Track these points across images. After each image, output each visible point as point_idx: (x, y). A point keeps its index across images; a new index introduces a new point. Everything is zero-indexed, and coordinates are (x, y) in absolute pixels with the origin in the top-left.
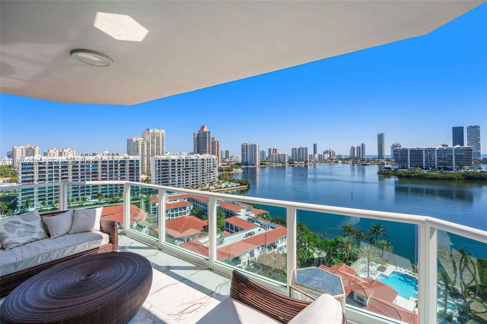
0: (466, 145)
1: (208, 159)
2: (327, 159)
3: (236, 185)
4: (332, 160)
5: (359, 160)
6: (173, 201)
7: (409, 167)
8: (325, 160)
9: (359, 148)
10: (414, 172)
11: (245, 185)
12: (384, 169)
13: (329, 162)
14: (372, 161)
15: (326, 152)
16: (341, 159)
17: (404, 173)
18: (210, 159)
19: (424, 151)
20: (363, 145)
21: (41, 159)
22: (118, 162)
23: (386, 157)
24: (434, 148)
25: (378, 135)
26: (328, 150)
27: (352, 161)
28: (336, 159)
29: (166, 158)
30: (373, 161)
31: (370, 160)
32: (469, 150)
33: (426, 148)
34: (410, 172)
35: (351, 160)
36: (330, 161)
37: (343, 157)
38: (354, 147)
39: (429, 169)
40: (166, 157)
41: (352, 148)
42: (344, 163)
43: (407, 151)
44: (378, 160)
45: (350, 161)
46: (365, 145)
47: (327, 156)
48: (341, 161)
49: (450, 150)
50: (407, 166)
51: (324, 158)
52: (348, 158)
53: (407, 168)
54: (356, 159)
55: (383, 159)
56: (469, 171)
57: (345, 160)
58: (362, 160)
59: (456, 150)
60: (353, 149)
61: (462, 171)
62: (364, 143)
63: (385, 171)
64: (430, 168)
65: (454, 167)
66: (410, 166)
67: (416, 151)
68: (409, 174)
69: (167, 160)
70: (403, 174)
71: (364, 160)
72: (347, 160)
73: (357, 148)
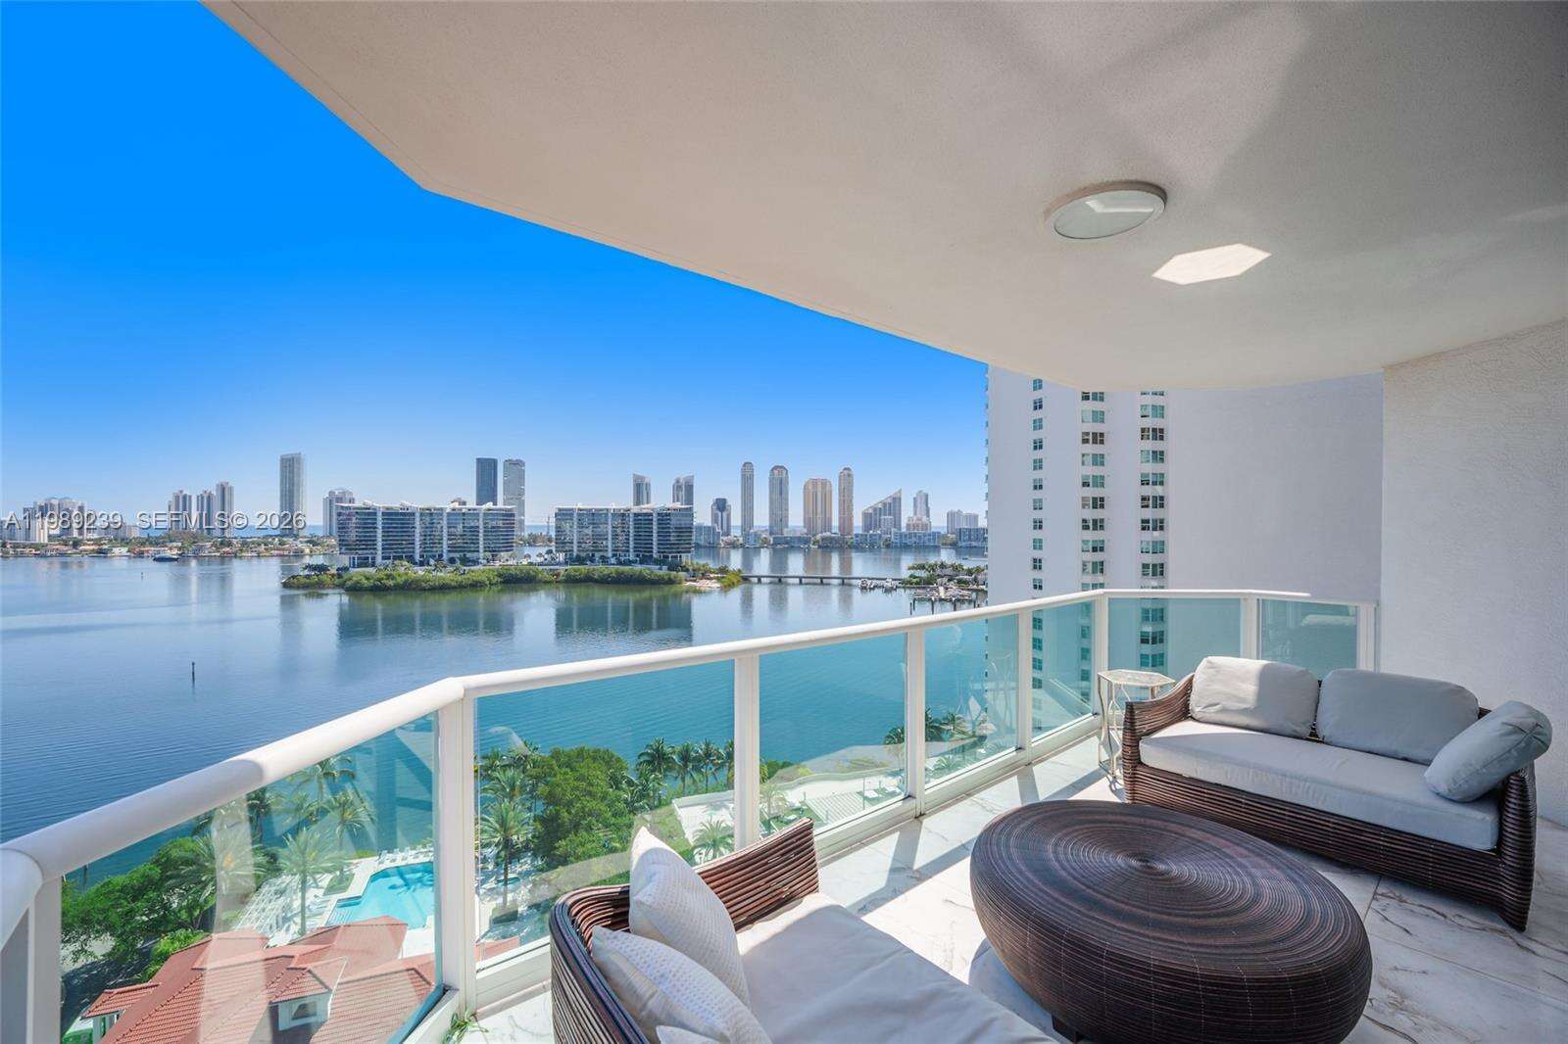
0: (500, 505)
2: (46, 541)
4: (76, 544)
5: (209, 544)
7: (379, 559)
8: (36, 547)
9: (206, 501)
10: (394, 573)
12: (306, 572)
13: (63, 555)
14: (259, 545)
15: (44, 510)
16: (125, 541)
17: (367, 579)
19: (418, 515)
20: (223, 490)
23: (306, 533)
24: (442, 509)
25: (282, 460)
26: (55, 502)
27: (180, 549)
28: (97, 542)
30: (263, 546)
31: (253, 543)
32: (509, 515)
33: (422, 506)
34: (381, 575)
35: (175, 544)
36: (66, 548)
37: (136, 534)
38: (185, 497)
39: (428, 564)
41: (177, 498)
42: (140, 555)
43: (375, 514)
44: (282, 543)
45: (171, 549)
46: (231, 489)
47: (44, 531)
48: (124, 550)
49: (474, 514)
50: (374, 559)
51: (27, 536)
52: (160, 537)
53: (373, 565)
54: (195, 538)
55: (296, 537)
56: (509, 563)
57: (139, 547)
58: (222, 543)
59: (488, 513)
60: (182, 501)
61: (497, 564)
62: (227, 483)
63: (307, 577)
64: (432, 562)
65: (481, 555)
66: (384, 558)
67: (397, 514)
68: (380, 580)
70: (364, 581)
71: (230, 544)
72: (157, 544)
73: (200, 498)
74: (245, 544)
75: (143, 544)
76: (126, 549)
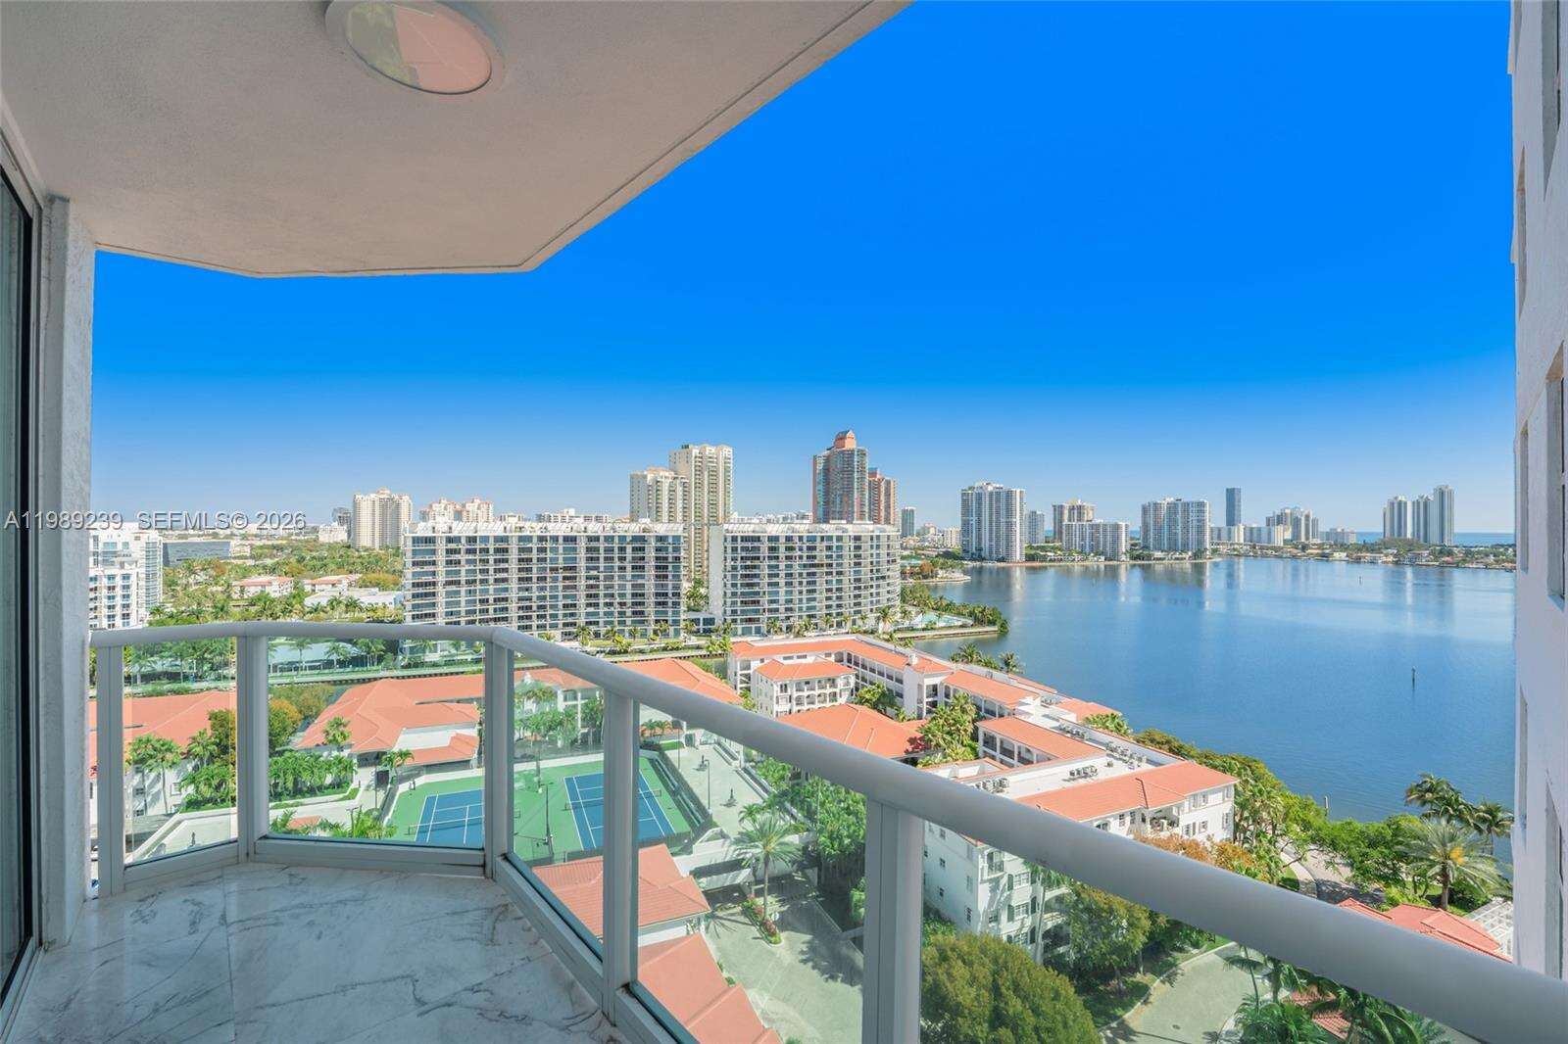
1: (872, 539)
2: (1282, 545)
3: (960, 623)
4: (1304, 548)
5: (1426, 553)
6: (795, 658)
8: (1276, 549)
9: (1422, 507)
11: (992, 623)
13: (1294, 557)
14: (1487, 555)
15: (1280, 519)
16: (1344, 547)
18: (878, 537)
20: (1442, 494)
21: (450, 528)
22: (628, 540)
26: (1288, 511)
27: (1395, 556)
28: (1320, 546)
29: (753, 532)
30: (1492, 557)
31: (1479, 552)
35: (1390, 551)
36: (1295, 551)
37: (1353, 540)
38: (1400, 503)
40: (752, 527)
41: (1392, 504)
42: (1358, 560)
45: (1386, 556)
46: (1451, 493)
47: (1282, 535)
48: (1343, 555)
51: (1269, 541)
52: (1376, 544)
54: (1410, 546)
57: (1361, 551)
58: (1441, 552)
60: (1397, 509)
62: (1447, 487)
69: (758, 539)
71: (1450, 553)
72: (1373, 551)
73: (1416, 504)
74: (1469, 554)
75: (1360, 550)
76: (1345, 554)
